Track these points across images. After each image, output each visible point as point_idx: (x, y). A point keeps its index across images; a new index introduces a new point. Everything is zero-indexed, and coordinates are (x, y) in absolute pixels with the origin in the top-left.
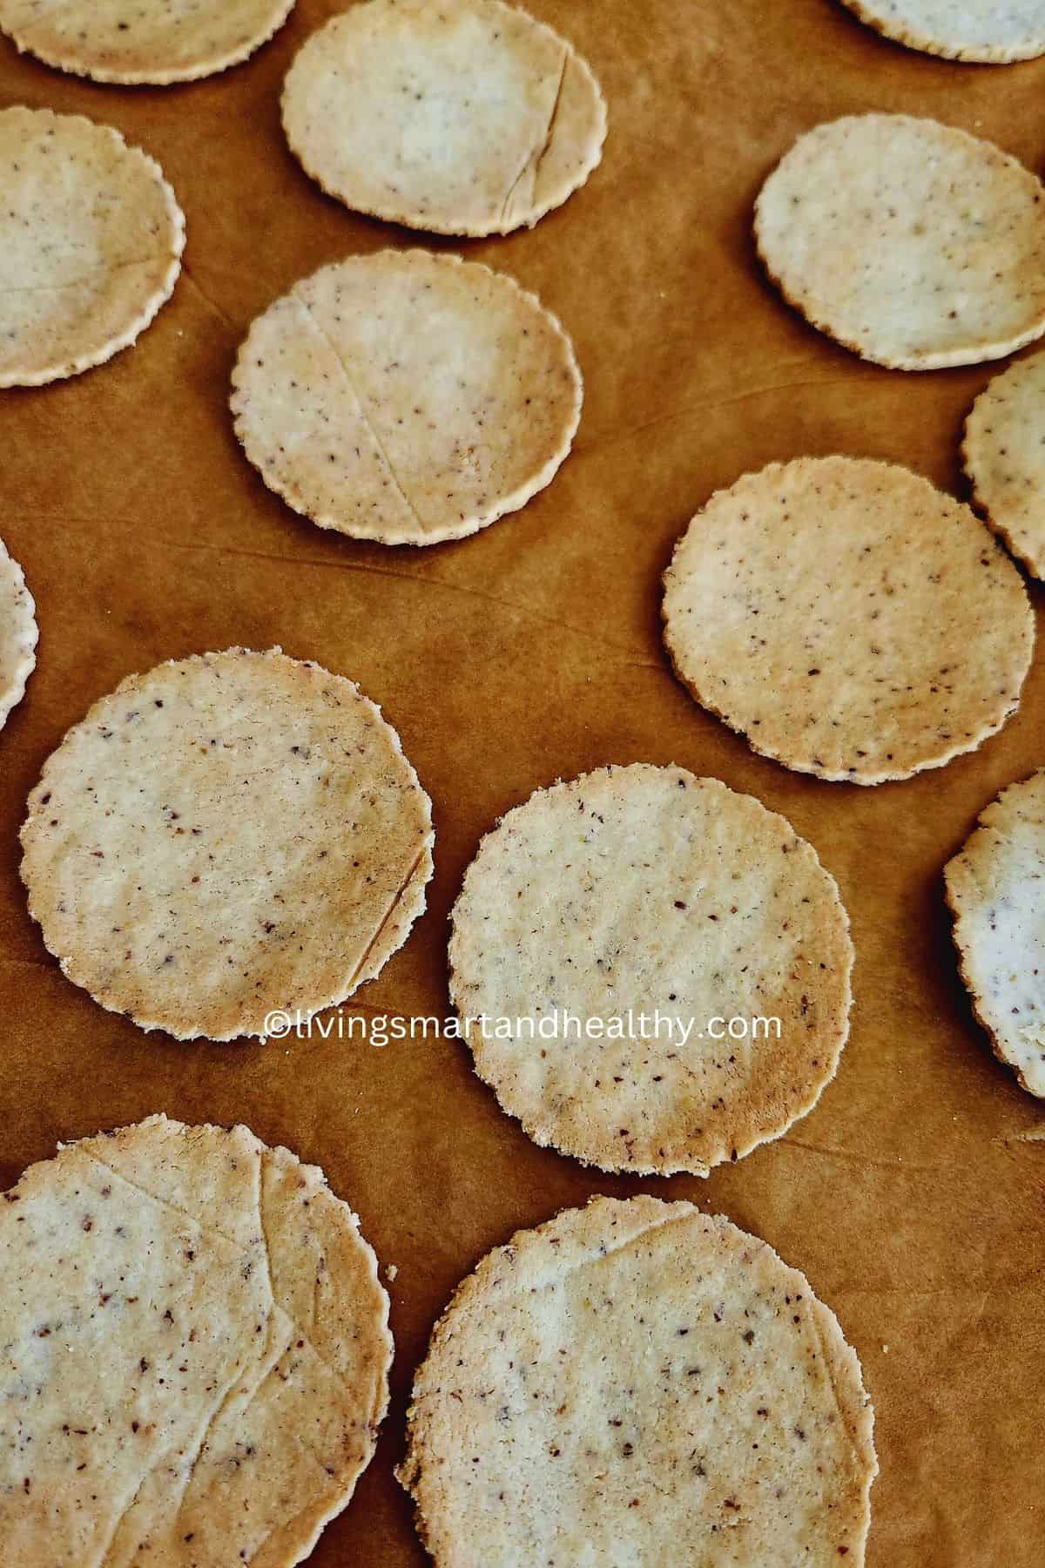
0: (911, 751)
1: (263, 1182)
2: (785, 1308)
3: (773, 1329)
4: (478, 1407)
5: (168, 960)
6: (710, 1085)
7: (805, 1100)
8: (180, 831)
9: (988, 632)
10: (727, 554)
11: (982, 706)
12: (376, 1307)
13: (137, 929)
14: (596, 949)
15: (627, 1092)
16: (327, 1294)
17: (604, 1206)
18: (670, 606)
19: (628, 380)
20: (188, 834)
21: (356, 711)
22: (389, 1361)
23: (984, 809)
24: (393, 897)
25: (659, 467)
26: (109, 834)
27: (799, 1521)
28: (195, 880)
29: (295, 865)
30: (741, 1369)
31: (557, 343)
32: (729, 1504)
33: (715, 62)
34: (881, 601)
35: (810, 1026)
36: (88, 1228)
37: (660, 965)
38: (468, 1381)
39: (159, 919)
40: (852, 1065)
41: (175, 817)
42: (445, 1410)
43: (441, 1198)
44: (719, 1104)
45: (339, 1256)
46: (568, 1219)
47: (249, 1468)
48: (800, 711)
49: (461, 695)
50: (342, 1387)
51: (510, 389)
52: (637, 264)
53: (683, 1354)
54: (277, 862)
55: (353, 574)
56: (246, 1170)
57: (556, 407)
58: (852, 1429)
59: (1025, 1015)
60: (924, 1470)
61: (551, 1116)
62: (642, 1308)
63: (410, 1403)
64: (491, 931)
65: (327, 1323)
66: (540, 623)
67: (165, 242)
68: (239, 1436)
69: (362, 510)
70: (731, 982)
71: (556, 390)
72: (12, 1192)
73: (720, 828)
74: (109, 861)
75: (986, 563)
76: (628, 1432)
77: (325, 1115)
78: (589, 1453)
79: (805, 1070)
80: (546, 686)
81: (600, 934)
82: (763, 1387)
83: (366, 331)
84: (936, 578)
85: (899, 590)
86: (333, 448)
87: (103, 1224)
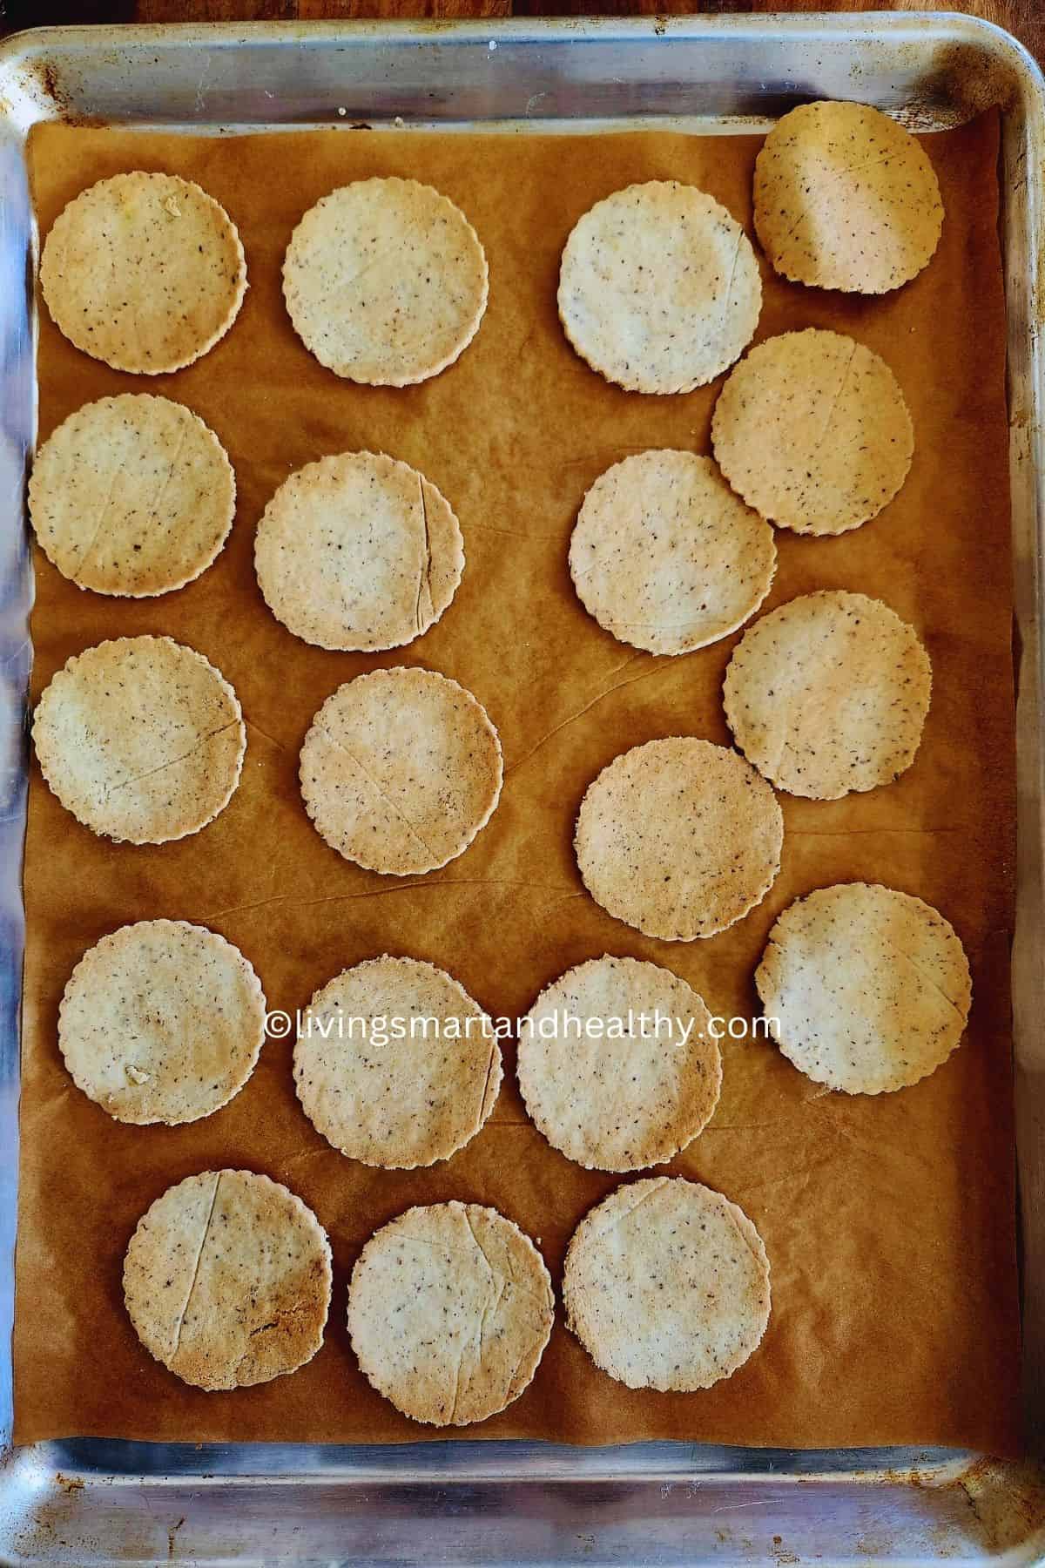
0: (727, 914)
1: (470, 1223)
2: (717, 1212)
3: (713, 1222)
4: (593, 1290)
5: (390, 1133)
6: (661, 1118)
7: (708, 1113)
8: (371, 1067)
9: (757, 827)
10: (606, 820)
11: (760, 873)
12: (537, 1262)
13: (369, 1122)
14: (591, 1068)
15: (624, 1133)
16: (514, 1262)
17: (626, 1190)
18: (582, 864)
19: (523, 714)
20: (376, 1066)
21: (436, 981)
22: (549, 1282)
23: (770, 929)
24: (486, 1075)
25: (554, 772)
26: (337, 1079)
27: (740, 1295)
28: (388, 1089)
29: (433, 1069)
30: (702, 1241)
31: (477, 711)
32: (709, 1296)
33: (515, 440)
34: (696, 823)
35: (703, 1076)
36: (400, 1263)
37: (624, 1065)
38: (586, 1280)
39: (378, 1114)
40: (728, 1083)
41: (366, 1060)
42: (579, 1295)
43: (551, 1203)
44: (668, 1126)
45: (514, 1245)
46: (611, 1200)
47: (503, 1337)
48: (664, 906)
49: (486, 943)
50: (533, 1297)
51: (458, 749)
52: (507, 628)
53: (675, 1244)
54: (424, 1070)
55: (408, 891)
56: (461, 1220)
57: (488, 756)
58: (756, 1254)
59: (805, 1045)
60: (792, 1256)
61: (591, 1155)
62: (653, 1228)
63: (563, 1297)
64: (539, 1076)
65: (518, 1273)
66: (515, 887)
67: (230, 714)
68: (495, 1326)
69: (402, 859)
70: (661, 1063)
71: (485, 745)
72: (362, 1259)
73: (638, 985)
74: (344, 1093)
75: (749, 783)
76: (660, 1280)
77: (486, 1180)
78: (645, 1292)
79: (705, 1098)
80: (528, 924)
81: (592, 1059)
82: (714, 1246)
83: (366, 737)
84: (723, 799)
85: (705, 813)
86: (373, 821)
87: (406, 1259)
